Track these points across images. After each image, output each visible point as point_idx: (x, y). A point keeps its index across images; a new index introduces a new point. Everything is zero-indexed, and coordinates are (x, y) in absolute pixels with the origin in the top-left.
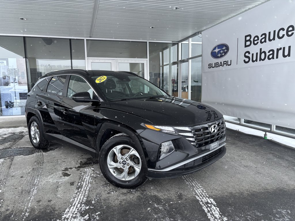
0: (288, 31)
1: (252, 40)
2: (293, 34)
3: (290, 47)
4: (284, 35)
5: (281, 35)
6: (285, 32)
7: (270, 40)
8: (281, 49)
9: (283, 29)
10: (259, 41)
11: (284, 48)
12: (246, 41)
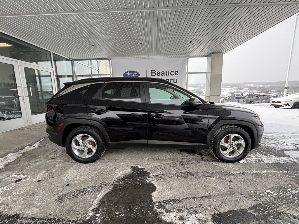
0: (175, 73)
1: (156, 73)
2: (178, 74)
3: (177, 79)
4: (173, 74)
5: (172, 74)
6: (174, 73)
7: (166, 75)
8: (172, 79)
9: (173, 72)
10: (161, 74)
11: (174, 79)
12: (152, 73)
